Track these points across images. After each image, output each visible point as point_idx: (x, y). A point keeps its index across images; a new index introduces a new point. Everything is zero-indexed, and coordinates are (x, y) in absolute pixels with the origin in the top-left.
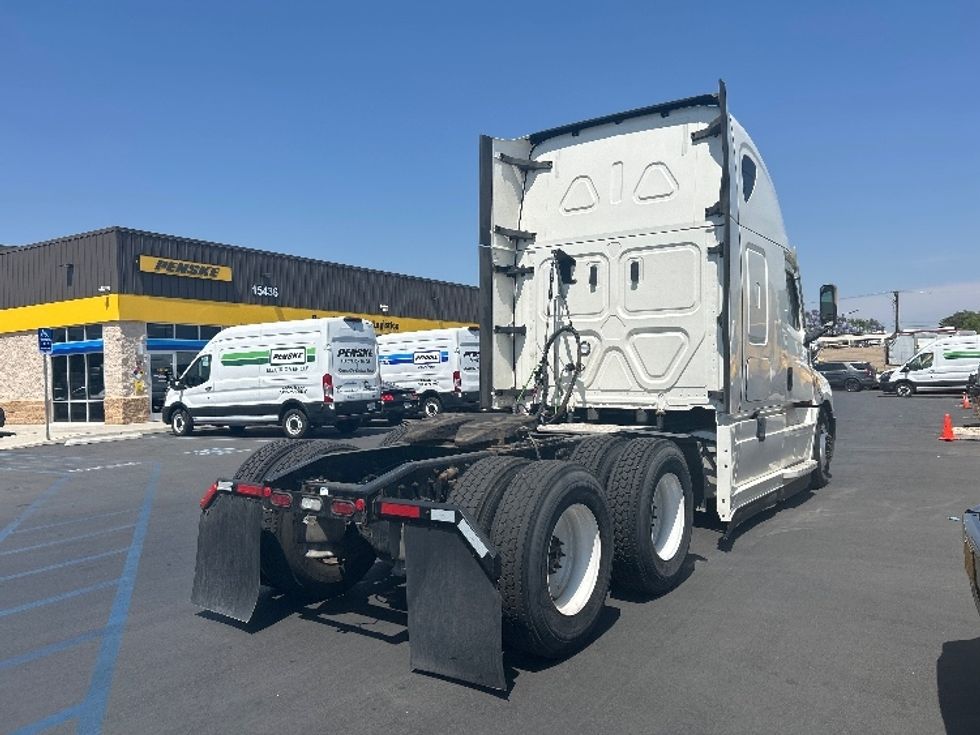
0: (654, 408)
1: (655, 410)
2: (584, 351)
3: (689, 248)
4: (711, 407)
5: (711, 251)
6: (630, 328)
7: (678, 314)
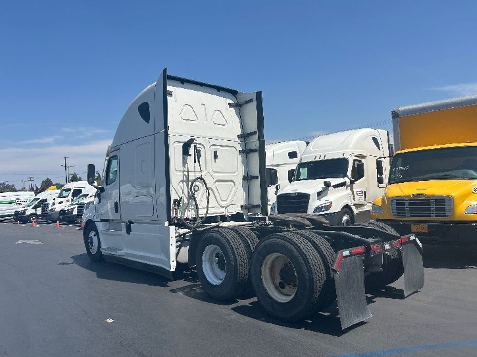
0: (224, 214)
1: (225, 215)
2: (196, 190)
3: (233, 149)
4: (242, 212)
5: (239, 151)
6: (215, 179)
7: (231, 175)
